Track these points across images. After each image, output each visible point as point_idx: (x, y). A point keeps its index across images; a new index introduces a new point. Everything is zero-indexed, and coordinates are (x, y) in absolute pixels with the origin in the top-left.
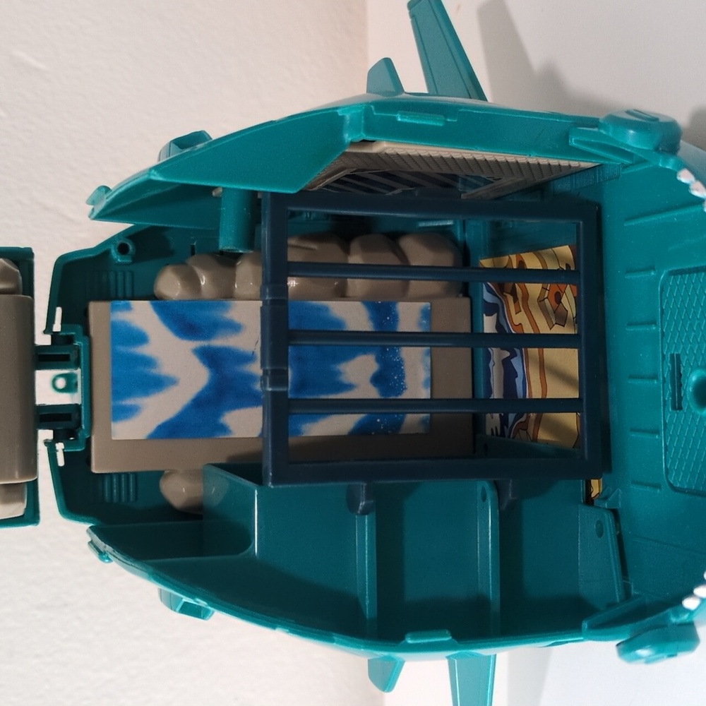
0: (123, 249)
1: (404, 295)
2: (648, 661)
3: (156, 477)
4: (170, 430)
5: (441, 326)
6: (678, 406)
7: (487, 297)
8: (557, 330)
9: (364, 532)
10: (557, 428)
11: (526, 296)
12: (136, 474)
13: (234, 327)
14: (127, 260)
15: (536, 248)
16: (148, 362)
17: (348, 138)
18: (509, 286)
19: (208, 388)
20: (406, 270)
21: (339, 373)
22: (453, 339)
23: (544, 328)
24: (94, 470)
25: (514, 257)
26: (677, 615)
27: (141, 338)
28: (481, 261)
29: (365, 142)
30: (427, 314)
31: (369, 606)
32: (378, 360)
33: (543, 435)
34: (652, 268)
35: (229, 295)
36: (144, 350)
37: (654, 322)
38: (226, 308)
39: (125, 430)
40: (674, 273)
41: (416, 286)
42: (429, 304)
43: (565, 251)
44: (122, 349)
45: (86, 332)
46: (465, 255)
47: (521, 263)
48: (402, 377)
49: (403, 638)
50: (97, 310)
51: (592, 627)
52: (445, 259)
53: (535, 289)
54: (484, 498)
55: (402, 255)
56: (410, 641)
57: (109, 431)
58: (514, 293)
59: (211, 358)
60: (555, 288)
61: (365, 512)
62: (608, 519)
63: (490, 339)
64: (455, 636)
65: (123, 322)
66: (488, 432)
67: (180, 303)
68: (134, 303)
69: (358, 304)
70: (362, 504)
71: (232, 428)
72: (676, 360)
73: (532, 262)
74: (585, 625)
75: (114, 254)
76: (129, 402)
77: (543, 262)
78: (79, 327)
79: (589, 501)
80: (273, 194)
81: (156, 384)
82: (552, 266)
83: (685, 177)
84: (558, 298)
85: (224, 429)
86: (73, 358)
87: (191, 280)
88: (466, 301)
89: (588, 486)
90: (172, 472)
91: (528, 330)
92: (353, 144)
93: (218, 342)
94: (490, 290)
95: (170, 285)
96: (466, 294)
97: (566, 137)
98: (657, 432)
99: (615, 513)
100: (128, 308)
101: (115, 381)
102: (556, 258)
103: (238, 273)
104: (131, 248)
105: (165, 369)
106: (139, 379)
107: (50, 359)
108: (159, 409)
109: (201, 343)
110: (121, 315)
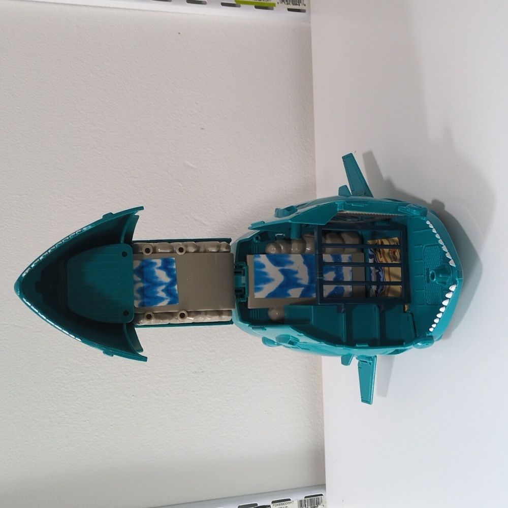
0: (257, 238)
1: (343, 252)
2: (421, 347)
3: (267, 310)
4: (272, 295)
5: (355, 261)
6: (428, 282)
7: (370, 253)
8: (394, 262)
9: (343, 317)
10: (394, 292)
11: (384, 252)
12: (260, 309)
13: (291, 263)
14: (259, 242)
15: (387, 238)
16: (265, 273)
17: (338, 210)
18: (378, 250)
19: (283, 282)
20: (344, 245)
22: (359, 264)
23: (389, 261)
24: (249, 308)
25: (379, 240)
26: (428, 334)
27: (263, 266)
28: (368, 242)
29: (342, 211)
30: (350, 258)
31: (344, 340)
32: (335, 273)
33: (390, 295)
34: (421, 245)
35: (289, 252)
36: (264, 270)
37: (422, 260)
38: (288, 256)
39: (259, 295)
40: (427, 246)
41: (347, 250)
42: (351, 255)
43: (396, 239)
44: (256, 269)
45: (247, 265)
46: (362, 239)
47: (382, 242)
48: (343, 279)
49: (355, 345)
50: (249, 258)
51: (406, 344)
52: (356, 241)
53: (387, 250)
54: (375, 310)
55: (343, 240)
56: (357, 346)
57: (254, 296)
58: (380, 251)
59: (284, 272)
60: (393, 250)
61: (343, 312)
62: (410, 315)
63: (371, 265)
64: (369, 345)
65: (258, 261)
66: (371, 296)
67: (275, 255)
68: (261, 255)
69: (329, 255)
70: (343, 310)
71: (291, 294)
72: (428, 270)
73: (386, 242)
74: (404, 343)
75: (255, 240)
76: (260, 286)
77: (389, 243)
78: (245, 263)
79: (404, 312)
80: (318, 225)
81: (268, 280)
82: (392, 244)
83: (428, 223)
84: (394, 253)
85: (289, 295)
86: (242, 272)
87: (279, 248)
88: (363, 254)
89: (404, 308)
90: (273, 309)
91: (384, 262)
92: (339, 211)
93: (286, 267)
94: (371, 251)
95: (272, 250)
96: (363, 252)
97: (397, 208)
98: (423, 289)
99: (412, 314)
100: (259, 257)
101: (255, 280)
102: (393, 241)
103: (292, 246)
104: (260, 238)
105: (271, 276)
106: (263, 279)
107: (236, 273)
108: (268, 288)
109: (281, 268)
110: (257, 259)
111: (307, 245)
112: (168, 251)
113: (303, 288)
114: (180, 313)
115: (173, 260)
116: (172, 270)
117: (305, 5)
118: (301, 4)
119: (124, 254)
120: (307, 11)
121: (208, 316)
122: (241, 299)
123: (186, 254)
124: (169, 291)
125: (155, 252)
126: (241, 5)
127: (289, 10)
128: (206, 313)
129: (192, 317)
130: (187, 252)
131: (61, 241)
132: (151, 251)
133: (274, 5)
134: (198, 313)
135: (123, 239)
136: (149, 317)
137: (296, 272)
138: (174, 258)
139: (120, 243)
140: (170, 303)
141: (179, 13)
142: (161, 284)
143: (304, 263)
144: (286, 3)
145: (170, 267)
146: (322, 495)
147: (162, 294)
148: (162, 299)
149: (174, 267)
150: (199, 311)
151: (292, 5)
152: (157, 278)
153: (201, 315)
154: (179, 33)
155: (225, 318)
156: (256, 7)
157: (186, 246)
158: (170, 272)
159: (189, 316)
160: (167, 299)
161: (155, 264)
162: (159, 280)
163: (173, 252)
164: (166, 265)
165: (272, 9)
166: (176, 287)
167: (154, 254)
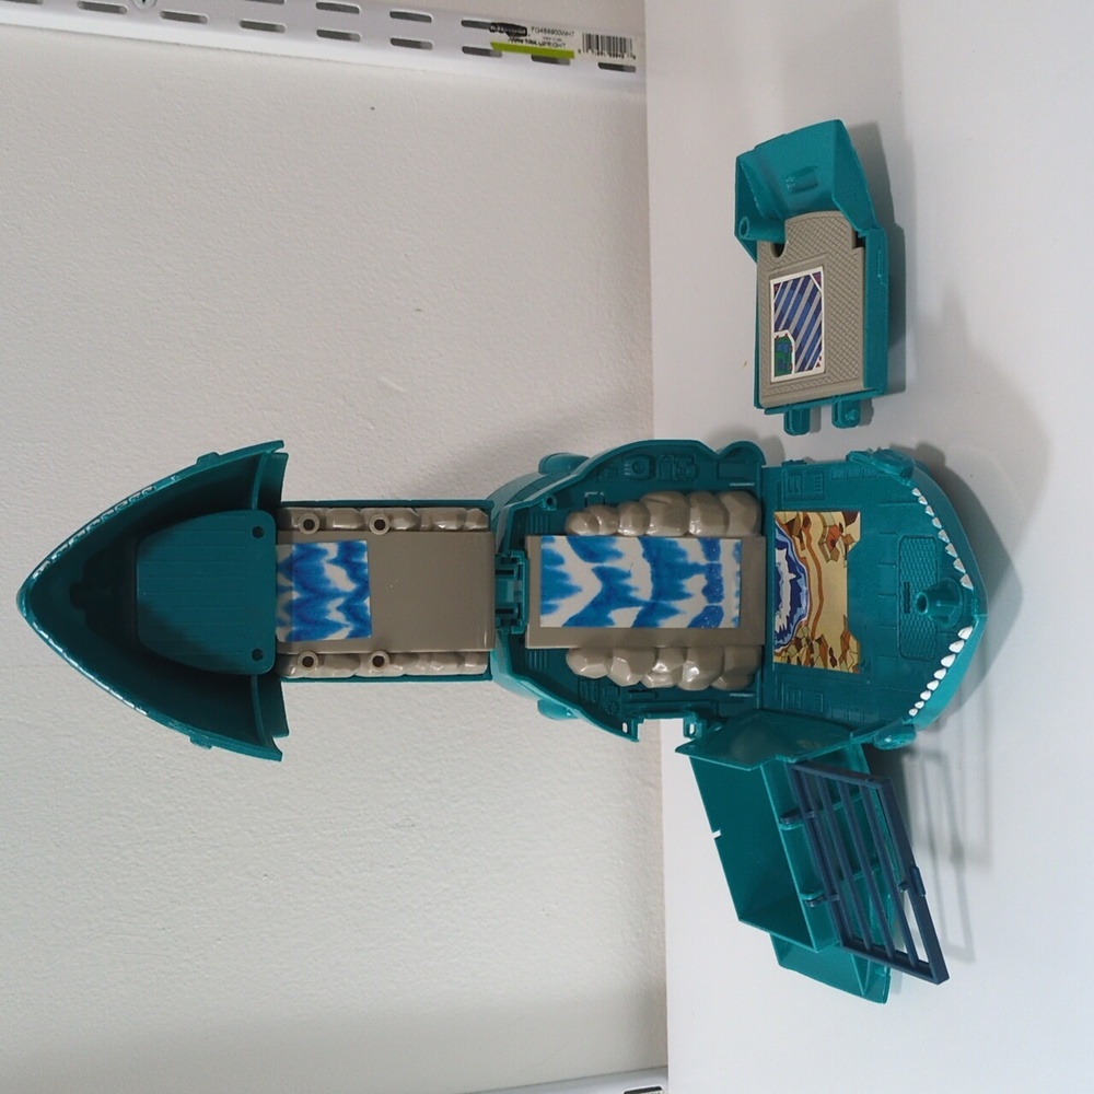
0: (549, 502)
1: (725, 535)
3: (564, 653)
4: (576, 621)
6: (907, 611)
7: (779, 537)
11: (809, 539)
12: (549, 651)
13: (618, 555)
14: (554, 509)
15: (818, 510)
16: (564, 576)
18: (797, 533)
19: (601, 594)
21: (683, 586)
24: (528, 647)
25: (801, 514)
26: (905, 720)
27: (559, 560)
28: (777, 513)
30: (738, 547)
32: (707, 578)
34: (895, 533)
35: (616, 534)
36: (561, 569)
37: (894, 564)
38: (613, 541)
39: (549, 621)
40: (906, 537)
42: (740, 541)
43: (839, 515)
44: (547, 567)
45: (526, 556)
46: (764, 509)
47: (806, 519)
48: (721, 590)
50: (531, 542)
55: (723, 508)
57: (539, 622)
58: (800, 536)
59: (602, 574)
65: (549, 550)
67: (586, 538)
68: (557, 538)
69: (696, 540)
71: (615, 621)
72: (907, 585)
73: (815, 519)
75: (544, 505)
76: (552, 602)
77: (823, 521)
78: (523, 552)
81: (568, 591)
82: (829, 523)
83: (916, 492)
84: (833, 543)
85: (610, 622)
86: (516, 573)
87: (594, 524)
88: (763, 539)
90: (574, 650)
93: (608, 564)
94: (781, 533)
95: (582, 529)
96: (763, 534)
100: (552, 541)
101: (543, 589)
102: (833, 518)
103: (621, 519)
104: (555, 501)
105: (575, 581)
106: (558, 587)
107: (498, 573)
108: (569, 607)
109: (597, 565)
110: (547, 546)
111: (653, 518)
112: (354, 527)
113: (640, 608)
114: (375, 655)
115: (363, 546)
116: (361, 565)
117: (634, 57)
118: (625, 55)
119: (258, 532)
120: (638, 70)
121: (433, 662)
122: (513, 628)
123: (391, 533)
124: (351, 609)
125: (323, 528)
126: (504, 53)
127: (602, 66)
128: (430, 657)
129: (400, 664)
130: (391, 530)
131: (113, 508)
132: (317, 526)
133: (571, 54)
134: (413, 657)
135: (255, 500)
136: (308, 663)
137: (627, 575)
138: (364, 542)
139: (250, 508)
140: (353, 635)
141: (374, 66)
142: (336, 594)
143: (644, 556)
144: (596, 51)
145: (354, 560)
146: (659, 1089)
147: (336, 616)
148: (337, 626)
149: (365, 560)
150: (414, 654)
151: (608, 56)
152: (328, 581)
153: (419, 662)
154: (373, 109)
155: (471, 668)
156: (535, 58)
157: (391, 518)
158: (354, 571)
159: (391, 662)
160: (347, 626)
161: (324, 552)
162: (332, 586)
163: (363, 528)
164: (348, 556)
165: (567, 63)
166: (367, 602)
167: (321, 533)
